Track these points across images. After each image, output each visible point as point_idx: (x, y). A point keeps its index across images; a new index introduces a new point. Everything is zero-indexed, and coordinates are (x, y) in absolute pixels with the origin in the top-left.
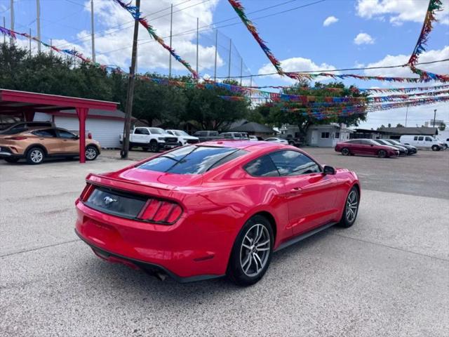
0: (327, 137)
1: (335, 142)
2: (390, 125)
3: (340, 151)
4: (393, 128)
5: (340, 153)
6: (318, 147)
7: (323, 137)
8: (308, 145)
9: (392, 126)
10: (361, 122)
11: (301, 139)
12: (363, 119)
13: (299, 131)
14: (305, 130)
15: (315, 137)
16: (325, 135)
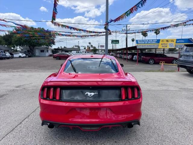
0: (43, 52)
1: (47, 54)
2: (61, 47)
3: (56, 58)
4: (63, 48)
5: (56, 59)
6: (39, 57)
7: (41, 52)
8: (35, 56)
9: (62, 47)
10: (53, 45)
11: (31, 53)
12: (54, 44)
13: (29, 49)
14: (32, 49)
15: (37, 52)
16: (42, 51)
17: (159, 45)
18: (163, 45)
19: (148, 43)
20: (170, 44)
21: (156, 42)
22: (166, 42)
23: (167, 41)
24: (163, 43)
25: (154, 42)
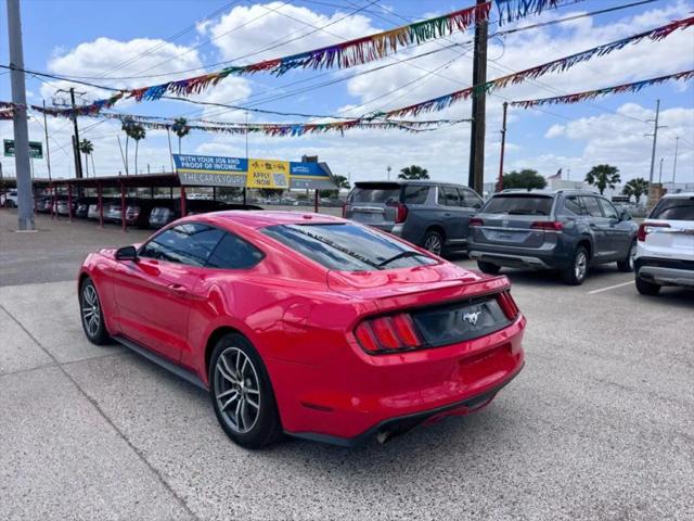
17: (246, 176)
18: (260, 178)
19: (213, 169)
20: (276, 176)
21: (238, 166)
22: (263, 170)
23: (268, 166)
24: (257, 170)
25: (231, 167)
